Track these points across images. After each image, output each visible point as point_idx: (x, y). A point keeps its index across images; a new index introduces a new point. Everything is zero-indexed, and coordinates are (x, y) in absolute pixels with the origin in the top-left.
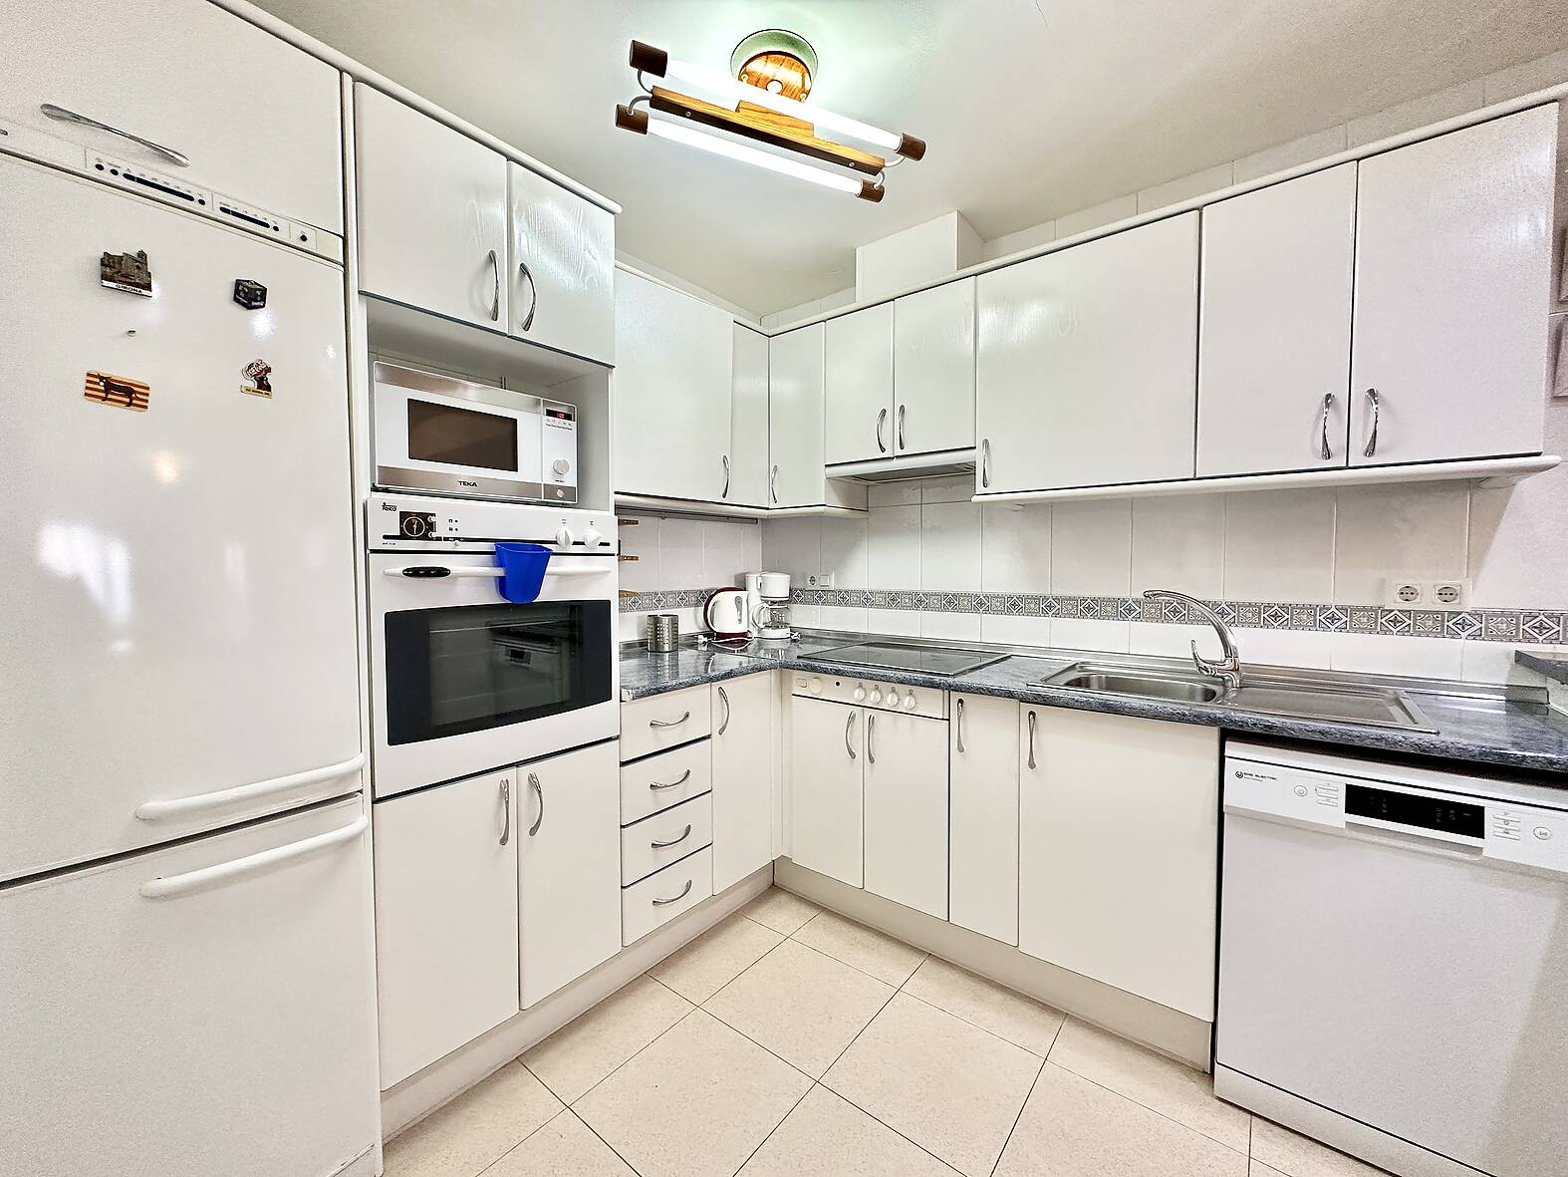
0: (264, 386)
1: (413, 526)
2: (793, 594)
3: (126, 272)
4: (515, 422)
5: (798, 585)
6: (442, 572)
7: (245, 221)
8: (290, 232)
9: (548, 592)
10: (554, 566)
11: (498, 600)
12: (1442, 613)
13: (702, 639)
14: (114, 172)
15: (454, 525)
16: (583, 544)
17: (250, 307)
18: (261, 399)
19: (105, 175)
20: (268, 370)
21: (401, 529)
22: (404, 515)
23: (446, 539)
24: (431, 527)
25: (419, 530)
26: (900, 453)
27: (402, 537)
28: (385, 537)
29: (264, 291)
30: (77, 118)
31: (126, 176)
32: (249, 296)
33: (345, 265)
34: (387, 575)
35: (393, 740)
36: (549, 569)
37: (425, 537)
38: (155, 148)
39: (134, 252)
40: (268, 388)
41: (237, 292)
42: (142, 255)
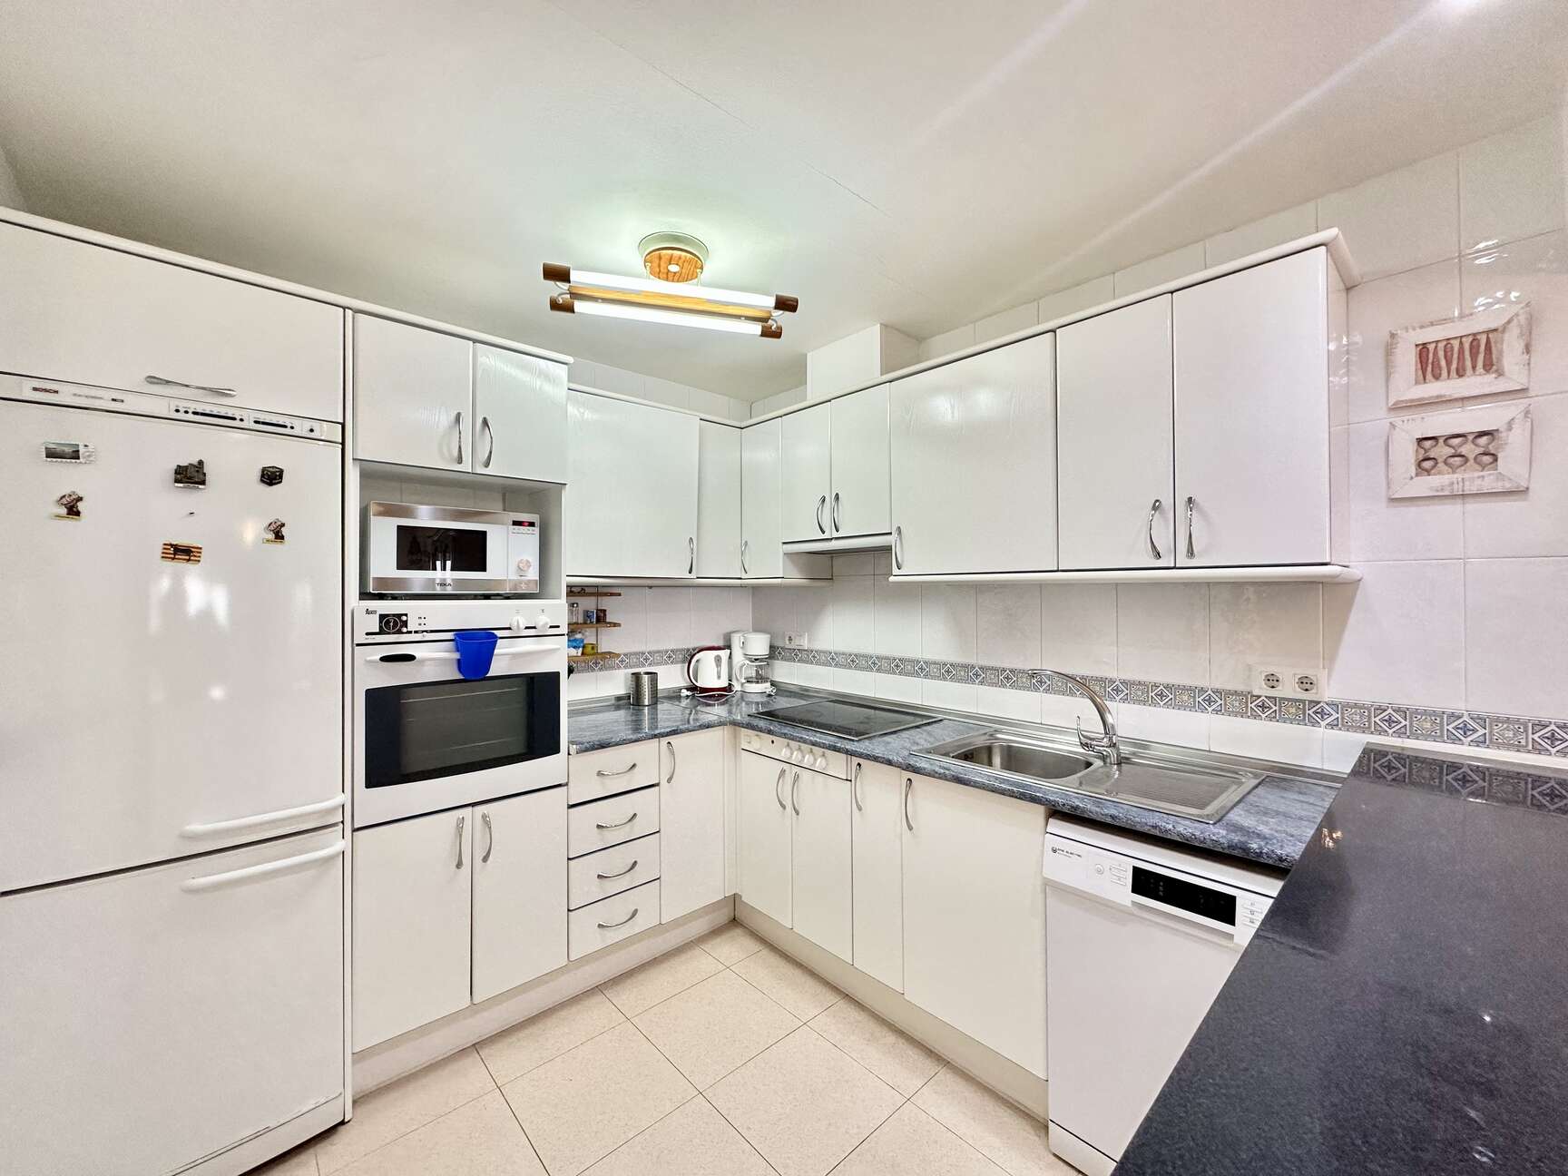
0: (279, 536)
1: (392, 624)
2: (774, 652)
3: (191, 476)
4: (484, 533)
5: (779, 643)
6: (410, 658)
7: (270, 427)
8: (301, 428)
9: (497, 668)
10: (501, 648)
11: (460, 677)
12: (1303, 701)
13: (685, 693)
14: (186, 412)
15: (422, 621)
16: (534, 628)
17: (271, 484)
18: (278, 546)
19: (181, 416)
20: (283, 525)
21: (381, 627)
22: (382, 617)
23: (416, 632)
24: (405, 624)
25: (394, 627)
26: (836, 535)
27: (381, 632)
28: (367, 634)
29: (281, 471)
30: (168, 382)
31: (195, 413)
32: (271, 477)
33: (343, 444)
34: (366, 661)
35: (369, 785)
36: (496, 651)
37: (400, 632)
38: (211, 390)
39: (195, 461)
40: (282, 538)
41: (263, 476)
42: (201, 463)
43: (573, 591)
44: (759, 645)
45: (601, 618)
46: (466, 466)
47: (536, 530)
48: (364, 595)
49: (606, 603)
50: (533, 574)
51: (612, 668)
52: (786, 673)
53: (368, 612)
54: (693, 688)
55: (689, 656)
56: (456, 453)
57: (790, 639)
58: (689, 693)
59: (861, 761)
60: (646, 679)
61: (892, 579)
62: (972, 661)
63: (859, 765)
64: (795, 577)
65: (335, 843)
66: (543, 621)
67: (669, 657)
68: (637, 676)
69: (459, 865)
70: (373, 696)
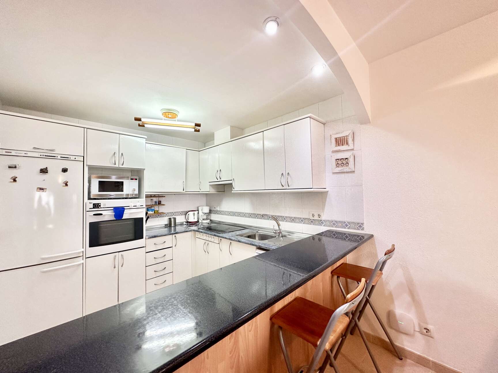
0: (66, 185)
1: (96, 206)
2: (211, 211)
3: (44, 171)
4: (123, 182)
5: (212, 209)
6: (101, 214)
7: (65, 158)
8: (73, 158)
9: (125, 216)
10: (126, 211)
11: (115, 219)
12: (319, 220)
14: (43, 156)
15: (105, 205)
16: (136, 206)
17: (64, 172)
18: (66, 187)
19: (42, 157)
20: (67, 182)
21: (93, 207)
22: (94, 204)
23: (103, 208)
24: (100, 206)
25: (97, 207)
26: (220, 180)
27: (94, 208)
28: (90, 208)
29: (67, 169)
30: (38, 149)
31: (45, 156)
32: (65, 170)
33: (84, 161)
34: (90, 215)
35: (90, 246)
36: (125, 212)
37: (99, 208)
38: (49, 150)
39: (45, 167)
40: (67, 185)
41: (62, 170)
42: (47, 168)
43: (147, 196)
44: (206, 210)
45: (160, 203)
46: (117, 166)
47: (138, 181)
48: (89, 199)
49: (161, 199)
50: (137, 192)
51: (163, 217)
52: (215, 217)
53: (90, 203)
54: (187, 222)
55: (186, 213)
56: (114, 162)
57: (215, 208)
58: (186, 223)
59: (221, 238)
60: (172, 220)
61: (232, 192)
62: (255, 213)
63: (221, 239)
64: (213, 191)
65: (80, 261)
66: (138, 204)
67: (181, 213)
68: (170, 219)
69: (115, 267)
70: (91, 224)
